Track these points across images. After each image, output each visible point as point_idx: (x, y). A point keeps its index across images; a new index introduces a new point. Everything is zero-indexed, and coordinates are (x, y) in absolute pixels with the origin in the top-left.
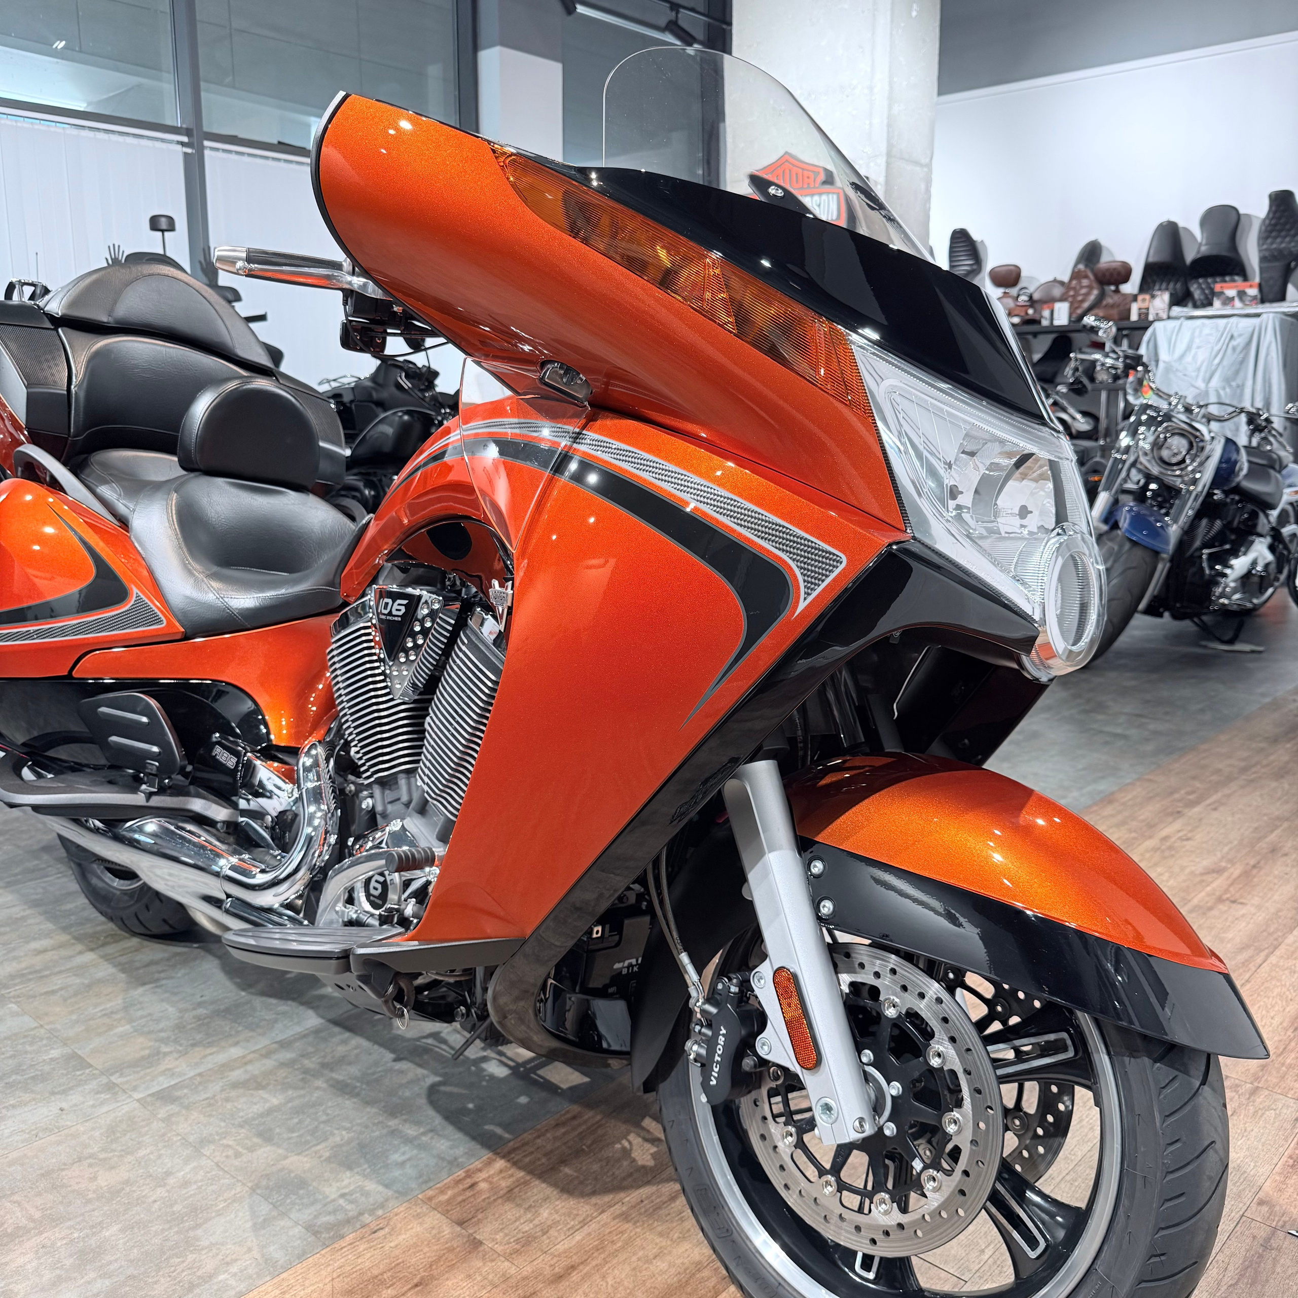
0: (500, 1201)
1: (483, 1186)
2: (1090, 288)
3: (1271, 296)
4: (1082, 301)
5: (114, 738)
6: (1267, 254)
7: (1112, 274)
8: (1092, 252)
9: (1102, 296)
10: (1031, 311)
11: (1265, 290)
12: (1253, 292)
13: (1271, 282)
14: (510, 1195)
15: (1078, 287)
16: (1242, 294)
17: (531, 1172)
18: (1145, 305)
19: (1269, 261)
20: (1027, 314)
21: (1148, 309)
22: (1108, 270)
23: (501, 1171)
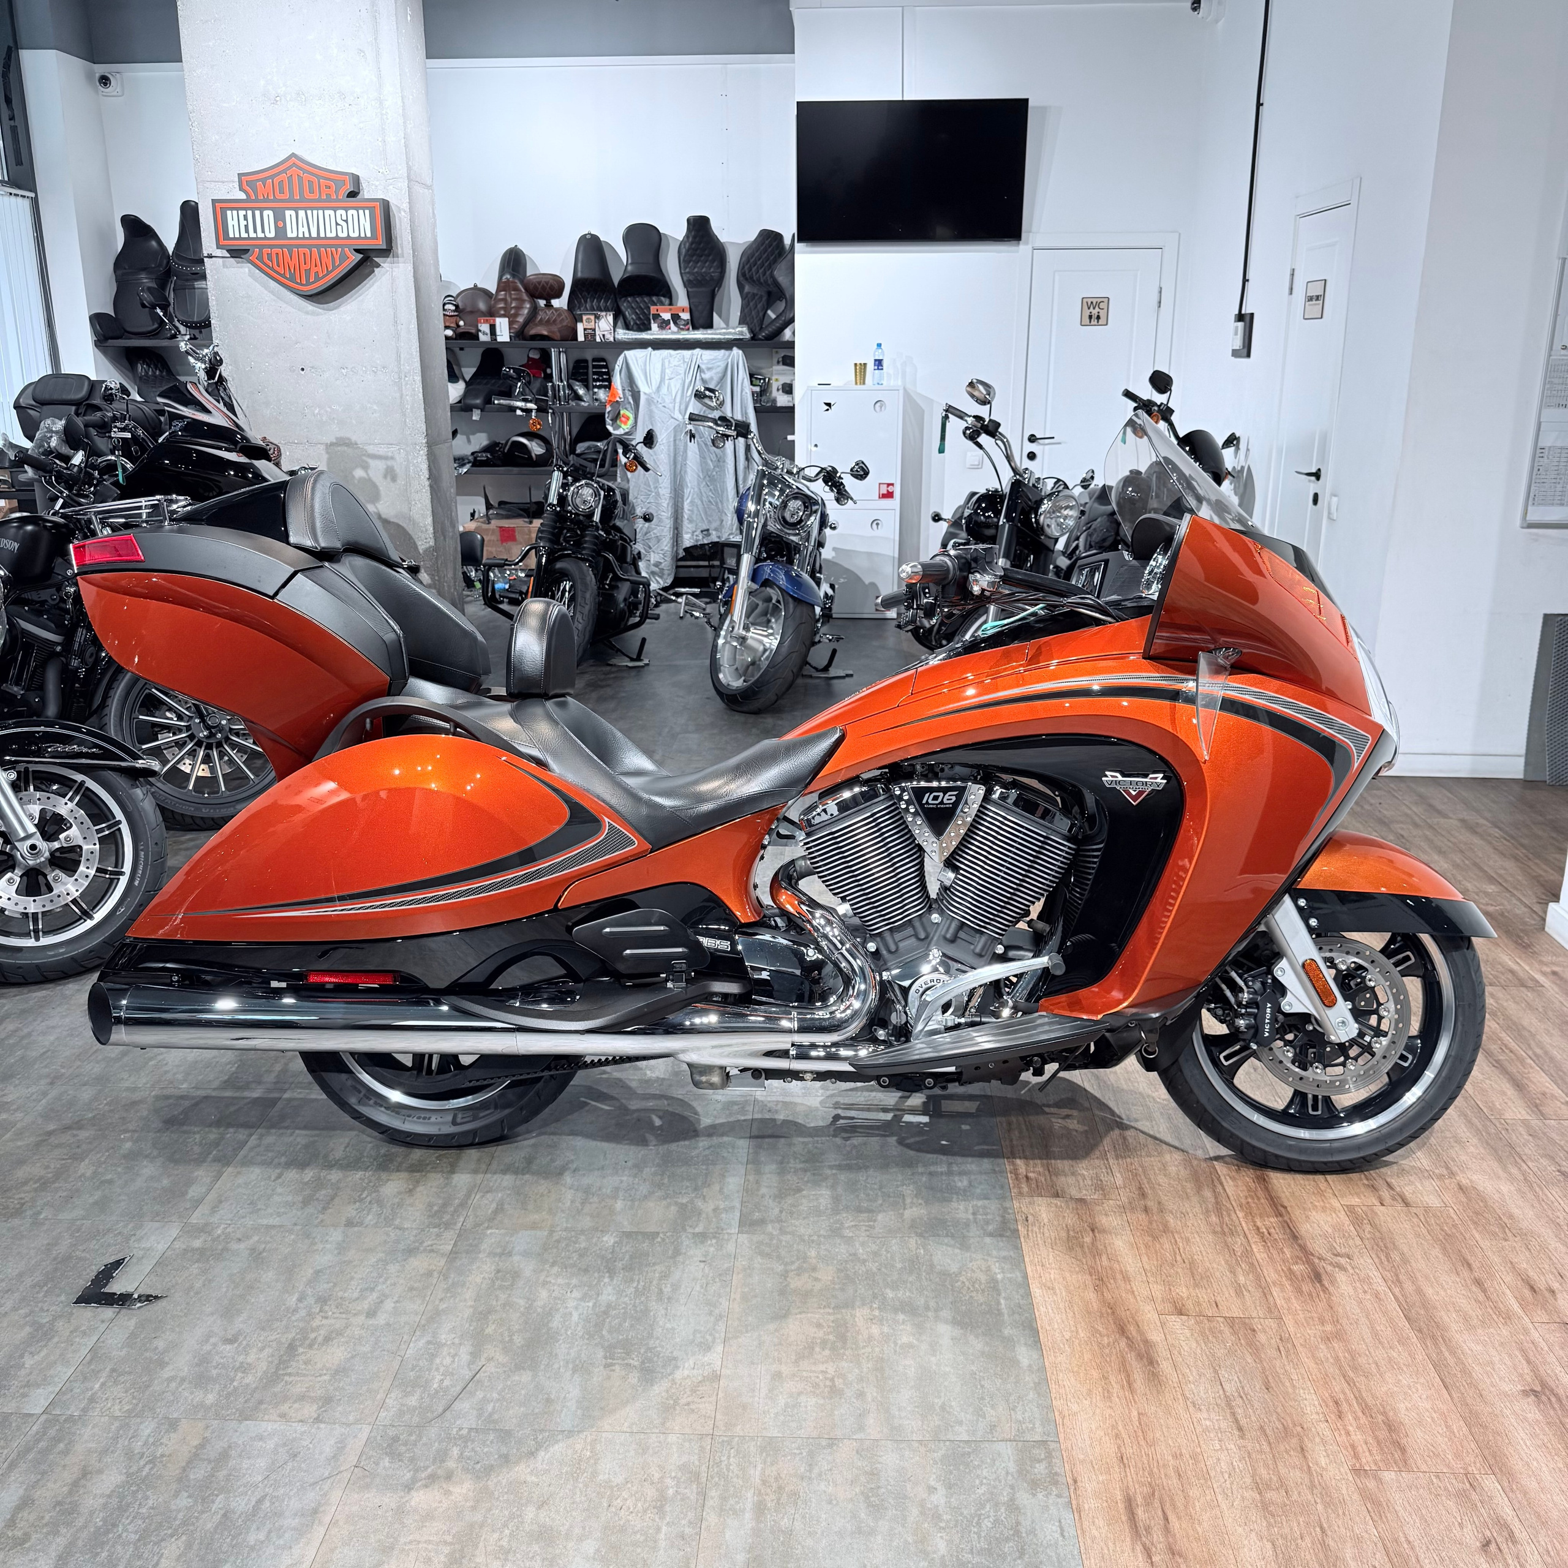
0: (1054, 1178)
1: (1031, 1175)
2: (521, 301)
3: (701, 321)
4: (516, 315)
5: (628, 952)
6: (691, 278)
7: (543, 287)
8: (514, 261)
9: (535, 309)
10: (461, 323)
11: (696, 314)
12: (686, 316)
13: (700, 307)
14: (1053, 1173)
15: (509, 299)
16: (676, 318)
17: (1041, 1158)
18: (591, 325)
19: (694, 286)
20: (458, 326)
21: (594, 330)
22: (539, 283)
23: (1027, 1165)
